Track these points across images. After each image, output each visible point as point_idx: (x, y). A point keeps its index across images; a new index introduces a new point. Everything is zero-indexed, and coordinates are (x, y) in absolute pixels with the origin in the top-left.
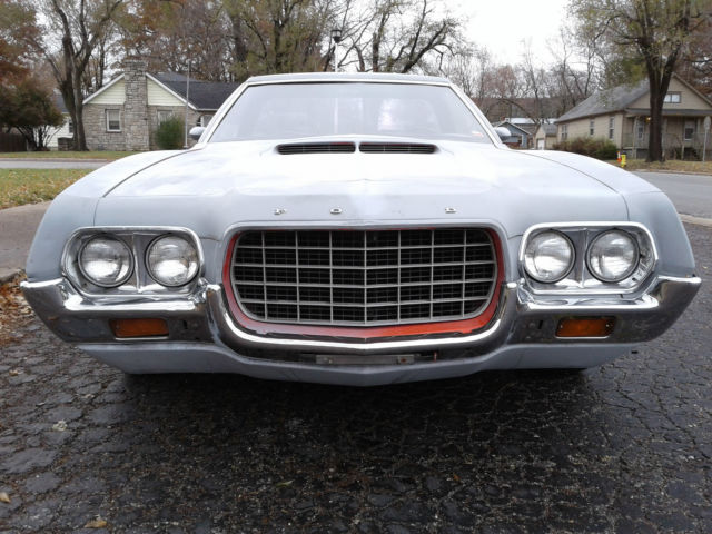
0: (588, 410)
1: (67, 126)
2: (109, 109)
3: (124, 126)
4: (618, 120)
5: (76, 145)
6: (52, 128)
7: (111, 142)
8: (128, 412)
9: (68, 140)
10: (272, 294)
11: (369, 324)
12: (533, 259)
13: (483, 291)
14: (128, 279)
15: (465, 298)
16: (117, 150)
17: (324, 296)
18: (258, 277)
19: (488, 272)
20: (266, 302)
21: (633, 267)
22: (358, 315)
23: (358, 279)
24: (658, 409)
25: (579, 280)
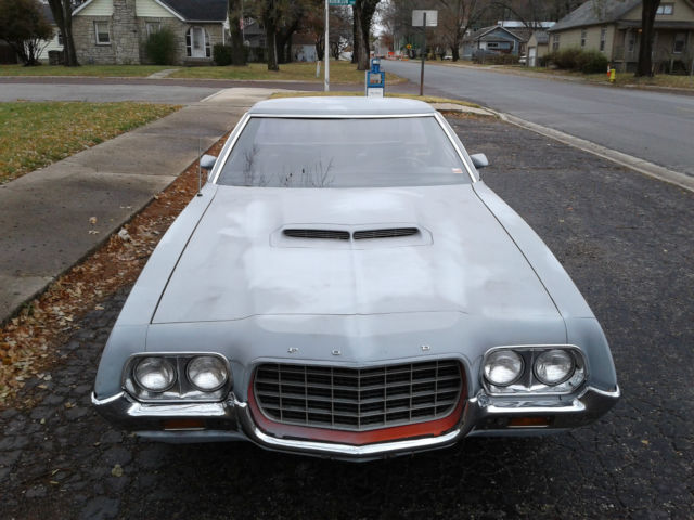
1: (56, 38)
2: (97, 21)
3: (113, 39)
4: (610, 32)
5: (66, 59)
6: (42, 41)
7: (101, 54)
9: (58, 52)
10: (286, 402)
11: (362, 428)
12: (491, 369)
13: (451, 396)
14: (172, 387)
15: (437, 404)
16: (108, 64)
17: (327, 406)
18: (275, 388)
19: (455, 383)
20: (281, 408)
21: (571, 374)
22: (354, 421)
23: (354, 395)
24: (593, 449)
25: (527, 384)
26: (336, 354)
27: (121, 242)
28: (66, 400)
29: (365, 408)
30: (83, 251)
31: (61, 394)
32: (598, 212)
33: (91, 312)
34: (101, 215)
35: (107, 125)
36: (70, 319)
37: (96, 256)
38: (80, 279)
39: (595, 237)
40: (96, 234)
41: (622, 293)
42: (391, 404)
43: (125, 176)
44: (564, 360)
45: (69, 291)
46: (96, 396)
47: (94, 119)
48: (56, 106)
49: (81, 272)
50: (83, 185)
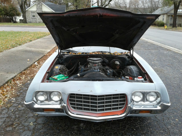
0: (147, 121)
1: (22, 16)
2: (32, 12)
3: (36, 16)
4: (165, 16)
5: (24, 21)
6: (18, 17)
7: (33, 20)
8: (46, 120)
9: (22, 20)
10: (77, 105)
11: (98, 112)
12: (134, 97)
13: (123, 104)
14: (47, 100)
15: (119, 106)
16: (34, 23)
17: (89, 106)
18: (74, 101)
19: (124, 101)
20: (76, 106)
21: (156, 99)
22: (96, 110)
23: (96, 103)
24: (163, 121)
25: (144, 101)
26: (91, 91)
27: (35, 65)
28: (19, 105)
29: (99, 107)
30: (25, 68)
31: (17, 103)
32: (162, 61)
33: (27, 83)
34: (31, 59)
35: (33, 37)
36: (21, 84)
37: (29, 69)
38: (24, 74)
39: (162, 67)
40: (29, 63)
41: (170, 81)
42: (106, 106)
43: (37, 50)
44: (154, 95)
45: (21, 77)
46: (25, 102)
47: (30, 35)
48: (21, 32)
49: (25, 73)
50: (26, 51)
